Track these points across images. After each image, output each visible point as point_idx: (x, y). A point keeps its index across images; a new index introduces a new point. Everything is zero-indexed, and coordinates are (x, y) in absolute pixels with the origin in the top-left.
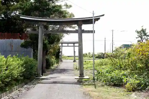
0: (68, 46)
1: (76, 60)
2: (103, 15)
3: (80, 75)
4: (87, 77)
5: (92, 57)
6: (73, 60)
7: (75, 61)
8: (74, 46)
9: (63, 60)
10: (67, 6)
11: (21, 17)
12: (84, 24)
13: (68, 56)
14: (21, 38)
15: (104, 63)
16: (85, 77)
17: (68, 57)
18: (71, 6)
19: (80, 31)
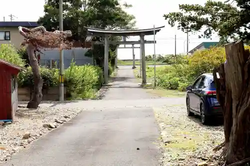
0: (125, 48)
1: (136, 66)
2: (164, 27)
3: (143, 81)
4: (150, 84)
5: (158, 60)
6: (132, 66)
7: (134, 68)
8: (133, 48)
9: (118, 66)
10: (126, 5)
11: (89, 30)
12: (146, 35)
13: (124, 60)
14: (83, 47)
15: (169, 71)
16: (148, 84)
17: (123, 62)
18: (131, 6)
19: (142, 41)
